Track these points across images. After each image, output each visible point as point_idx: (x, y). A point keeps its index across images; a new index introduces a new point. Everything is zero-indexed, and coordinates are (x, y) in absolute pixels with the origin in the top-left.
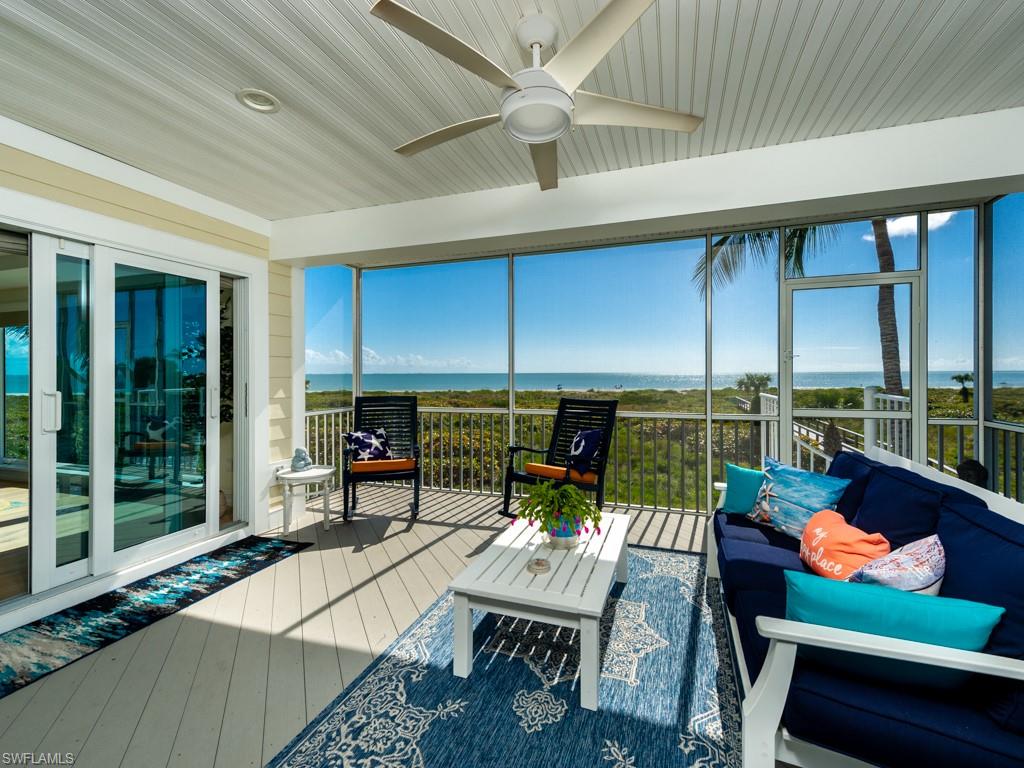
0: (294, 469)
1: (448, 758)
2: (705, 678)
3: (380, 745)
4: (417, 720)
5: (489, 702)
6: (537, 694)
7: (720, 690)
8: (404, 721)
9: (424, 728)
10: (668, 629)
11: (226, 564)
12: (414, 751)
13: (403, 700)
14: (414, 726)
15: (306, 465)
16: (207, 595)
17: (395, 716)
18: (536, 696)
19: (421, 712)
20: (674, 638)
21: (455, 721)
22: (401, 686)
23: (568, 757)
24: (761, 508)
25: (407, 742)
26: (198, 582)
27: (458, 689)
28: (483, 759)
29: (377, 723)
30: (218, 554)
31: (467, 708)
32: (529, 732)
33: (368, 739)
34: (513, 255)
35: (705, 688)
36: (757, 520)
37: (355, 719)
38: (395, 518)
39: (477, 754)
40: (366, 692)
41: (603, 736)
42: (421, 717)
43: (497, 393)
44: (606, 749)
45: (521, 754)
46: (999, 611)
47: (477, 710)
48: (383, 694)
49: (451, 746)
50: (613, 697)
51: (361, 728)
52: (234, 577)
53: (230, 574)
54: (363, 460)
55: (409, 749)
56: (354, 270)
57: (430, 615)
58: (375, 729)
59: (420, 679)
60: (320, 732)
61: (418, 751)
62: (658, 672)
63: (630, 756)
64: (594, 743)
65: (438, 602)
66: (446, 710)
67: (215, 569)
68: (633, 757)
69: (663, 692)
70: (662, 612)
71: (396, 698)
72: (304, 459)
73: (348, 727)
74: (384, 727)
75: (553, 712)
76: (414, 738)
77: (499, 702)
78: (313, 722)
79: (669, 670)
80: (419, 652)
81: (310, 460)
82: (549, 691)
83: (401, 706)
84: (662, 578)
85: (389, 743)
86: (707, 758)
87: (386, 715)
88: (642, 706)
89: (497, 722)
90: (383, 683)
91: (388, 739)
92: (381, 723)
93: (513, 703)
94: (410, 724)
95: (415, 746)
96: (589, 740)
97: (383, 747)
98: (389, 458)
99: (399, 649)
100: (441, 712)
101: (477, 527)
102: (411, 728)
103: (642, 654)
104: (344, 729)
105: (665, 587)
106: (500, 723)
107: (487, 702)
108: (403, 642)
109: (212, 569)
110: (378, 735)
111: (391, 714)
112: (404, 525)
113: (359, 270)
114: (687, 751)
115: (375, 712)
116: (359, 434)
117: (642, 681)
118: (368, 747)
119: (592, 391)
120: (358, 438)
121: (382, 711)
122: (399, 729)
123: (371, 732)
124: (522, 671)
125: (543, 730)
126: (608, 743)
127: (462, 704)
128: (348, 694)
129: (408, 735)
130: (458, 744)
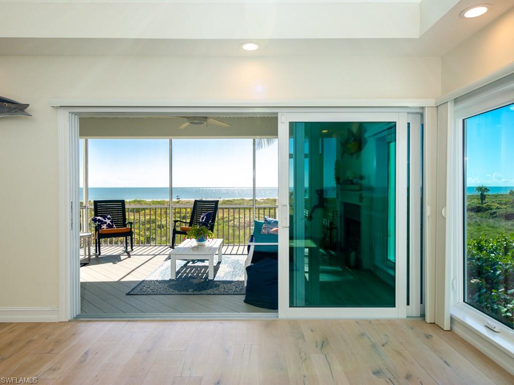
6: (196, 279)
47: (181, 282)
54: (104, 228)
62: (229, 274)
69: (231, 276)
70: (232, 265)
79: (233, 273)
85: (159, 288)
98: (114, 228)
101: (163, 254)
103: (225, 272)
104: (144, 288)
105: (234, 261)
108: (150, 277)
111: (156, 285)
116: (99, 218)
121: (153, 285)
125: (199, 283)
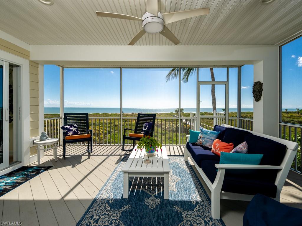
0: (41, 140)
1: (131, 221)
2: (192, 186)
3: (107, 223)
4: (116, 213)
5: (138, 204)
6: (150, 198)
7: (197, 188)
8: (112, 214)
9: (120, 215)
10: (179, 175)
11: (15, 178)
12: (119, 222)
13: (109, 208)
14: (116, 215)
15: (46, 138)
16: (11, 190)
17: (108, 214)
18: (151, 199)
19: (117, 211)
20: (182, 177)
21: (129, 211)
22: (107, 205)
23: (165, 213)
24: (200, 141)
25: (116, 220)
26: (5, 186)
27: (126, 202)
28: (141, 219)
29: (103, 217)
30: (10, 174)
31: (131, 206)
32: (152, 209)
33: (102, 222)
34: (122, 68)
35: (193, 188)
36: (199, 144)
37: (94, 217)
38: (83, 155)
39: (139, 218)
40: (95, 209)
41: (172, 205)
42: (117, 212)
43: (101, 114)
44: (175, 208)
45: (152, 215)
46: (262, 155)
47: (135, 206)
48: (101, 208)
49: (130, 218)
50: (172, 195)
51: (98, 220)
52: (21, 182)
53: (19, 181)
54: (70, 135)
55: (117, 222)
56: (61, 68)
57: (108, 183)
58: (103, 219)
59: (112, 201)
60: (83, 224)
61: (120, 221)
62: (181, 186)
63: (181, 208)
64: (171, 207)
65: (109, 178)
66: (125, 208)
67: (11, 180)
68: (182, 208)
69: (184, 191)
70: (176, 172)
71: (106, 209)
72: (45, 136)
73: (93, 220)
74: (106, 218)
75: (157, 202)
76: (118, 218)
77: (140, 203)
78: (79, 222)
79: (183, 185)
80: (109, 194)
81: (48, 136)
82: (154, 197)
83: (109, 210)
84: (173, 163)
85: (110, 222)
86: (199, 204)
87: (105, 214)
88: (180, 196)
89: (142, 208)
90: (100, 205)
91: (109, 221)
92: (104, 217)
93: (145, 202)
94: (114, 215)
95: (119, 221)
96: (169, 207)
97: (108, 223)
98: (79, 134)
99: (101, 194)
100: (123, 209)
102: (115, 216)
103: (175, 183)
104: (92, 221)
105: (175, 165)
106: (143, 208)
107: (136, 204)
108: (102, 192)
109: (10, 180)
110: (105, 220)
111: (107, 213)
112: (87, 157)
113: (63, 68)
114: (194, 204)
115: (101, 214)
116: (67, 126)
117: (178, 189)
118: (103, 224)
119: (133, 113)
120: (67, 128)
121: (103, 213)
122: (111, 217)
123: (102, 220)
124: (144, 193)
125: (156, 207)
126: (175, 206)
127: (129, 206)
128: (88, 211)
129: (115, 218)
130: (133, 217)
